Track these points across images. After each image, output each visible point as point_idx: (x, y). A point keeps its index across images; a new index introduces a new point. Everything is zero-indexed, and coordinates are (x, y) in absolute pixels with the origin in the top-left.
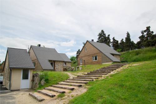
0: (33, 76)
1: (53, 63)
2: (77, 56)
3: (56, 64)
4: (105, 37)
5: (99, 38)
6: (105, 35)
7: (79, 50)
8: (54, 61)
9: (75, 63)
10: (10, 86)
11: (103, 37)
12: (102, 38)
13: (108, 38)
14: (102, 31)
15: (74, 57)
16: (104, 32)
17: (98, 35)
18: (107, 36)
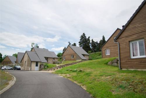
0: (40, 65)
1: (47, 58)
2: (63, 52)
3: (48, 59)
4: (86, 39)
5: (81, 39)
6: (85, 37)
7: (65, 48)
8: (48, 58)
9: (61, 59)
10: (31, 69)
11: (84, 38)
12: (83, 40)
13: (89, 39)
14: (84, 34)
15: (61, 53)
16: (85, 35)
17: (80, 37)
18: (87, 38)
